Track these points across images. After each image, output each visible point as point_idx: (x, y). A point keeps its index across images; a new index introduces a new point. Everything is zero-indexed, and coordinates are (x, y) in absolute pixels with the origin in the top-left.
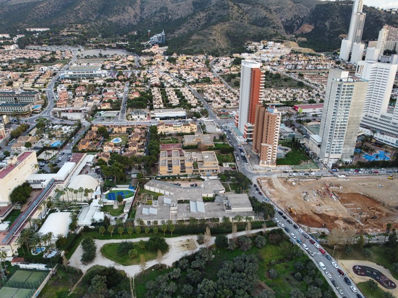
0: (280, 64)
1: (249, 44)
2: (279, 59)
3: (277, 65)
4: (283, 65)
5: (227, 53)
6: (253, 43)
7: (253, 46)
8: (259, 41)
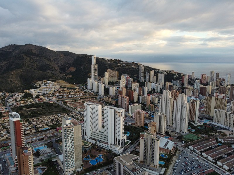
0: (53, 95)
1: (35, 82)
2: (53, 92)
3: (52, 96)
4: (56, 96)
5: (20, 90)
6: (38, 82)
7: (38, 84)
8: (42, 80)
